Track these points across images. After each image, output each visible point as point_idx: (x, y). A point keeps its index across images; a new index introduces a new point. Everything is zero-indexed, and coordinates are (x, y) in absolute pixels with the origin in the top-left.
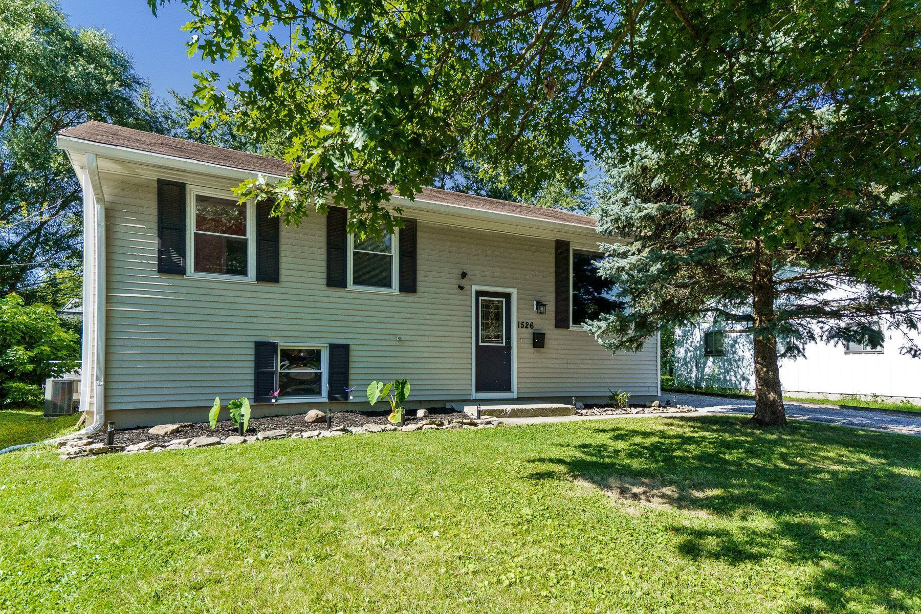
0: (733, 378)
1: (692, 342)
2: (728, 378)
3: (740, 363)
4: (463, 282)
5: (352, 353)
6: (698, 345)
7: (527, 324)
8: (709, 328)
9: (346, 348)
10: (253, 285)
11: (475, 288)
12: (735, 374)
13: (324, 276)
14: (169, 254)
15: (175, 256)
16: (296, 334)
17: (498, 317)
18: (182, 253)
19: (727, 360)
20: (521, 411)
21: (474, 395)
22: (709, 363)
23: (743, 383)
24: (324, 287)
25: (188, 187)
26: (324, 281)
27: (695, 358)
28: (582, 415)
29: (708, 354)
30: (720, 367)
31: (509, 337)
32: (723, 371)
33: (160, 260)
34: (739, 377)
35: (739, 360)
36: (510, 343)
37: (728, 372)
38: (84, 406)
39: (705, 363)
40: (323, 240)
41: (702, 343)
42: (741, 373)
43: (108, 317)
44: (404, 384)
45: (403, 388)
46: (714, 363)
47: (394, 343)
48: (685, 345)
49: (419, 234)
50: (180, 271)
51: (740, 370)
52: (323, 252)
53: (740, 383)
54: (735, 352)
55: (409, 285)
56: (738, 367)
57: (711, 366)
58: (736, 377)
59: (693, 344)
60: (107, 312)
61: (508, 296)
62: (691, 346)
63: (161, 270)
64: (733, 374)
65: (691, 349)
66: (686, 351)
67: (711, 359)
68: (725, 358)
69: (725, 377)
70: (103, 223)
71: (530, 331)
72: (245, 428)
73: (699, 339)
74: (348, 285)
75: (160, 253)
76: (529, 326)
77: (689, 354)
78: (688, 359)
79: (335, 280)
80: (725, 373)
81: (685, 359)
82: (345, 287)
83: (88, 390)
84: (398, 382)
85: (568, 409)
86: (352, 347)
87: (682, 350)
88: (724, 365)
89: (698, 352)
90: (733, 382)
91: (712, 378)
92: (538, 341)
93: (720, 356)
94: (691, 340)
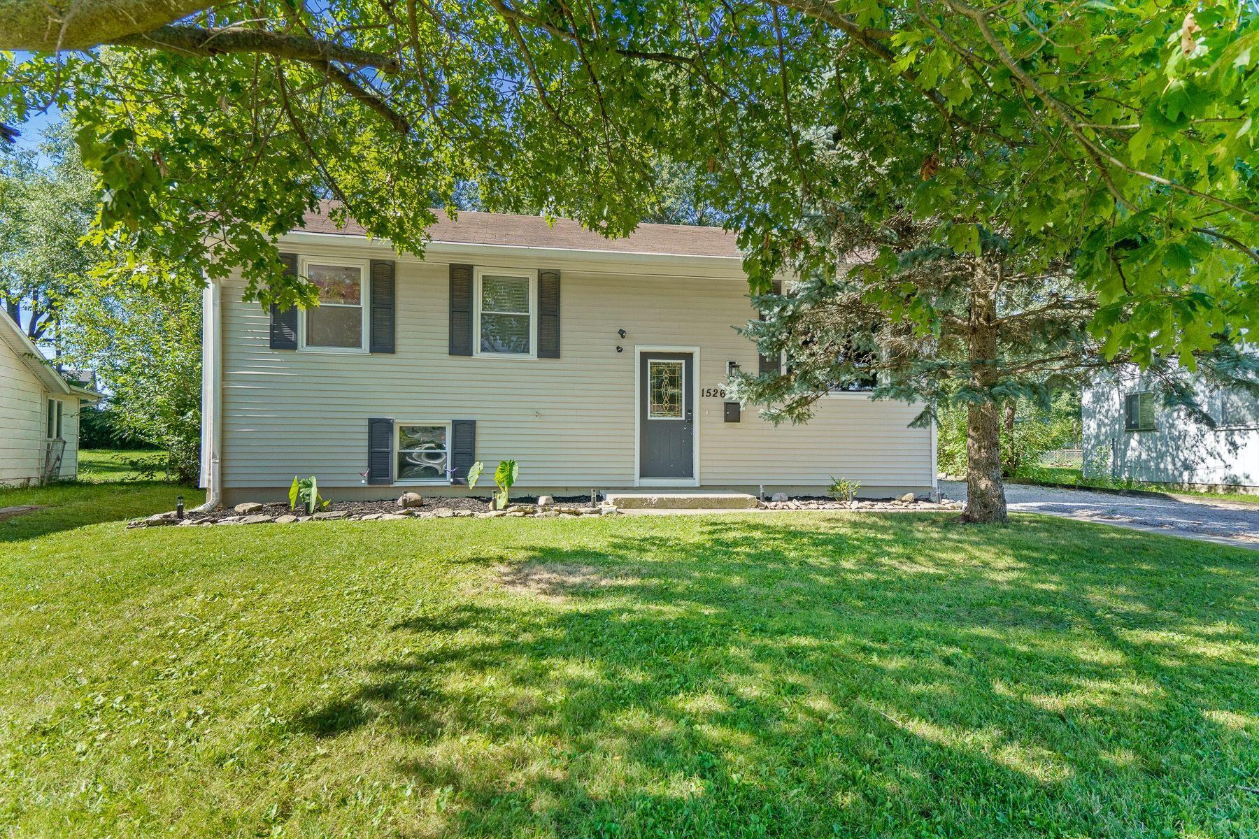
0: (1170, 467)
1: (1107, 411)
2: (1162, 466)
3: (1180, 442)
4: (623, 343)
5: (478, 431)
6: (1117, 415)
7: (716, 391)
8: (1133, 388)
9: (472, 424)
10: (368, 356)
11: (639, 349)
12: (1173, 460)
13: (447, 343)
14: (281, 329)
15: (286, 331)
16: (414, 410)
17: (674, 382)
18: (294, 327)
19: (1161, 438)
20: (674, 500)
21: (638, 481)
22: (1134, 443)
23: (1186, 475)
24: (447, 356)
25: (300, 258)
26: (447, 350)
27: (1113, 434)
28: (766, 507)
29: (1131, 427)
30: (1149, 449)
31: (690, 410)
32: (1154, 455)
33: (272, 335)
34: (1179, 464)
35: (1179, 438)
36: (692, 417)
37: (1161, 456)
38: (204, 483)
39: (1127, 444)
40: (447, 302)
41: (1122, 412)
42: (1183, 459)
43: (223, 396)
44: (512, 464)
45: (511, 470)
46: (1140, 442)
47: (531, 418)
48: (1097, 416)
49: (563, 287)
50: (293, 346)
51: (1180, 453)
52: (446, 316)
53: (1181, 475)
54: (1172, 426)
55: (550, 349)
56: (1178, 448)
57: (1135, 447)
58: (1174, 464)
59: (1110, 414)
60: (223, 390)
61: (688, 357)
62: (1107, 417)
63: (274, 345)
64: (1169, 459)
65: (1106, 421)
66: (1098, 425)
67: (1136, 436)
68: (1158, 434)
69: (1157, 465)
70: (218, 302)
71: (719, 400)
72: (312, 508)
73: (1117, 406)
74: (474, 353)
75: (272, 328)
76: (718, 394)
77: (1103, 430)
78: (1102, 438)
79: (460, 346)
80: (1157, 458)
81: (1097, 437)
82: (470, 354)
83: (207, 467)
84: (504, 462)
85: (744, 499)
86: (478, 424)
87: (1093, 424)
88: (1156, 445)
89: (1117, 427)
90: (1170, 472)
91: (1139, 465)
92: (732, 413)
93: (1150, 431)
94: (1106, 407)
